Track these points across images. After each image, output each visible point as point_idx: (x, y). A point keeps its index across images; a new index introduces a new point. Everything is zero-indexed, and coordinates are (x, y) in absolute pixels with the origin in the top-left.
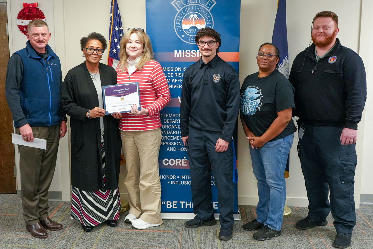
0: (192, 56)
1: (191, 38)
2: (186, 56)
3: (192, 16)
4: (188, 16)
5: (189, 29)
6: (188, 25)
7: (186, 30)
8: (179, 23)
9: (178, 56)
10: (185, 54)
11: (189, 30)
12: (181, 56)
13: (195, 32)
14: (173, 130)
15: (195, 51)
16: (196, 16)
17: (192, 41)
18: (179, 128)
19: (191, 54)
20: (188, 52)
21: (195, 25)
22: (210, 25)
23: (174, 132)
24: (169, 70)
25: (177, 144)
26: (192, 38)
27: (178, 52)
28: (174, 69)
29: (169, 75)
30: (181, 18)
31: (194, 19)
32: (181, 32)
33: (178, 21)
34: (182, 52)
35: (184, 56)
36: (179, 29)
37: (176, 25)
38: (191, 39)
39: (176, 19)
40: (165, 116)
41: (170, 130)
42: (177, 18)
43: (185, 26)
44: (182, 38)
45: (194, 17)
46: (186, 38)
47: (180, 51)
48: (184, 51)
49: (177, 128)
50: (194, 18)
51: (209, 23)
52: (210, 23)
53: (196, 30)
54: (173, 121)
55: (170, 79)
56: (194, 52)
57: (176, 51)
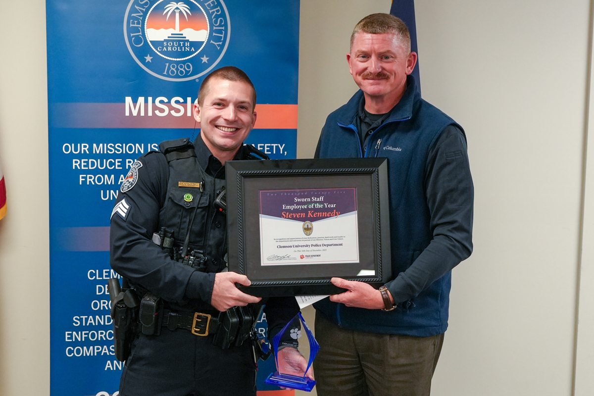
0: (173, 112)
1: (169, 66)
2: (157, 112)
3: (172, 6)
5: (165, 40)
6: (162, 30)
7: (156, 44)
8: (138, 23)
9: (135, 113)
10: (155, 108)
11: (165, 44)
12: (142, 114)
13: (181, 48)
15: (181, 100)
16: (182, 6)
17: (173, 72)
19: (171, 108)
20: (161, 102)
21: (180, 30)
22: (220, 32)
24: (111, 151)
26: (173, 67)
27: (135, 101)
28: (125, 149)
29: (111, 164)
30: (142, 11)
31: (177, 15)
32: (144, 49)
33: (135, 18)
34: (146, 101)
35: (150, 114)
36: (138, 40)
37: (130, 30)
38: (169, 68)
39: (130, 13)
40: (101, 275)
42: (133, 10)
43: (154, 34)
44: (147, 65)
45: (177, 8)
47: (141, 100)
48: (150, 99)
50: (177, 12)
51: (220, 26)
52: (222, 26)
53: (184, 45)
55: (113, 176)
56: (177, 102)
57: (128, 100)
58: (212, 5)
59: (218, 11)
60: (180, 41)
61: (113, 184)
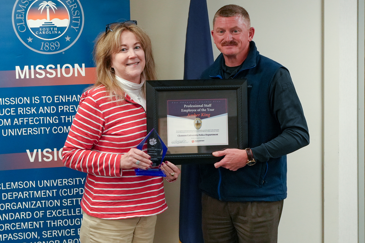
0: (48, 75)
1: (44, 44)
2: (37, 76)
3: (44, 4)
4: (37, 5)
5: (40, 27)
6: (38, 20)
7: (34, 29)
8: (22, 16)
9: (22, 77)
10: (36, 73)
11: (41, 29)
12: (28, 77)
13: (51, 32)
14: (19, 210)
15: (53, 67)
16: (51, 4)
17: (47, 48)
18: (31, 206)
19: (47, 72)
20: (40, 68)
21: (50, 20)
22: (77, 20)
23: (23, 215)
24: (8, 103)
25: (28, 235)
26: (47, 44)
27: (22, 69)
28: (17, 101)
29: (8, 112)
30: (24, 8)
31: (48, 10)
32: (26, 33)
33: (19, 13)
34: (30, 69)
35: (33, 77)
36: (22, 28)
37: (17, 21)
38: (44, 46)
39: (16, 10)
40: (5, 186)
41: (15, 212)
42: (18, 8)
43: (33, 23)
44: (29, 44)
45: (48, 5)
46: (36, 44)
47: (26, 68)
48: (32, 67)
49: (27, 207)
50: (48, 7)
51: (77, 16)
52: (78, 16)
53: (53, 30)
54: (20, 195)
55: (9, 120)
56: (51, 68)
57: (18, 68)
58: (71, 2)
59: (75, 6)
60: (51, 27)
61: (10, 125)
